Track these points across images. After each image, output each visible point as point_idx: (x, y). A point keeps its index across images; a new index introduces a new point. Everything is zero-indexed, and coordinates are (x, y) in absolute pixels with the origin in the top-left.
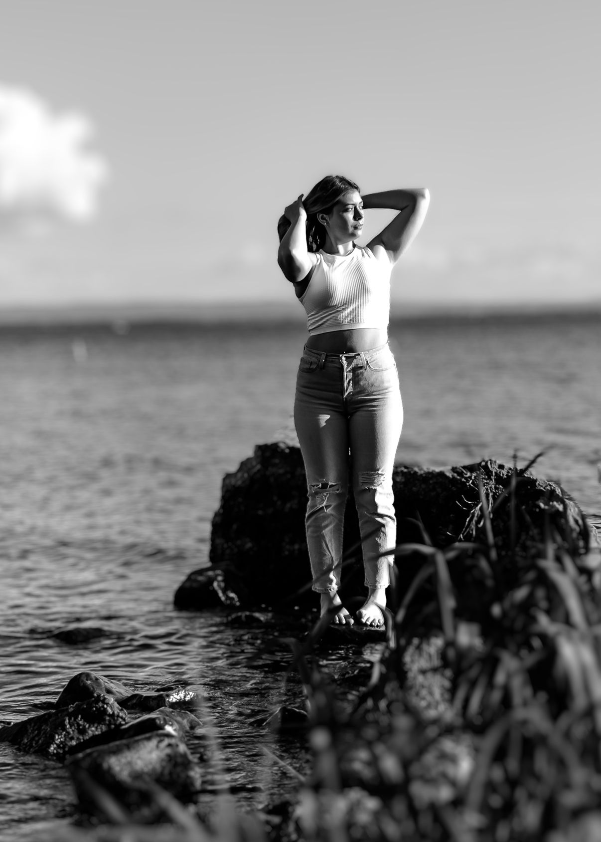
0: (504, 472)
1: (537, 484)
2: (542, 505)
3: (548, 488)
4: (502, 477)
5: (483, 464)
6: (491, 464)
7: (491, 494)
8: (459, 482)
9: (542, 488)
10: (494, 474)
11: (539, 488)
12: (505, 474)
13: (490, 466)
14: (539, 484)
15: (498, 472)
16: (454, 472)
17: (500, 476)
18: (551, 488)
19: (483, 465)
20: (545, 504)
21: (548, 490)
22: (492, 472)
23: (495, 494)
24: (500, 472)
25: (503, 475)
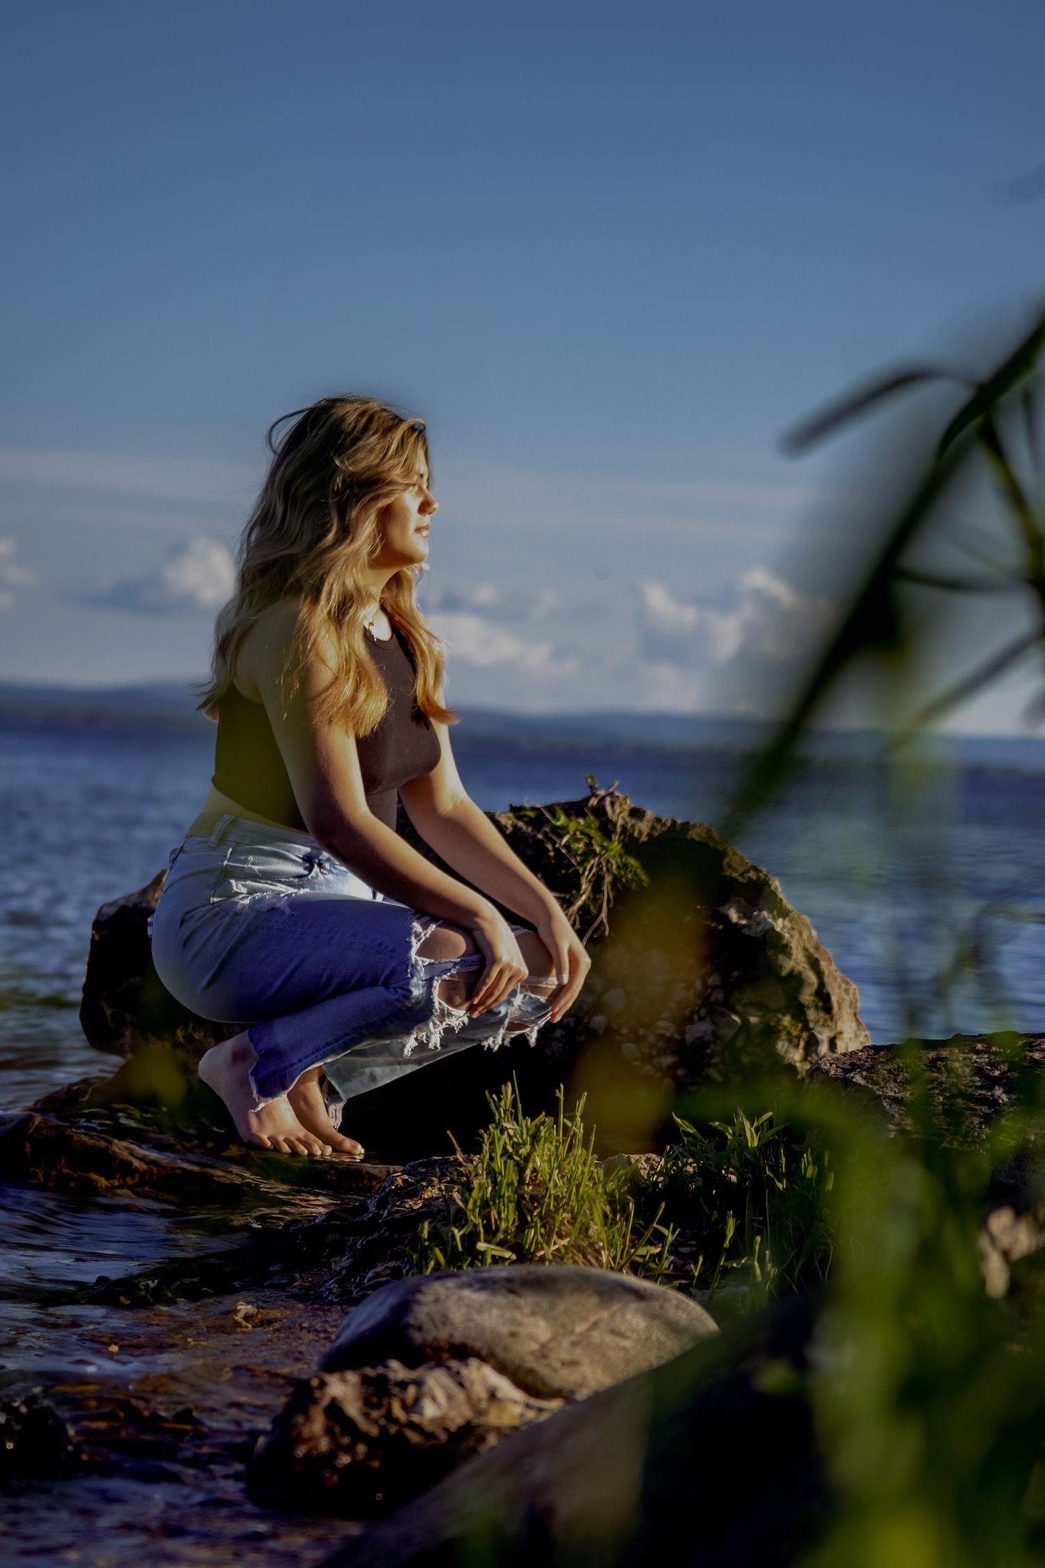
0: (644, 827)
1: (725, 863)
2: (734, 915)
3: (752, 875)
4: (637, 840)
5: (594, 802)
6: (612, 804)
7: (608, 879)
8: (531, 841)
9: (735, 875)
10: (619, 829)
11: (728, 872)
12: (645, 834)
13: (608, 808)
14: (730, 866)
15: (629, 826)
16: (519, 818)
17: (632, 835)
18: (759, 877)
19: (592, 806)
20: (744, 914)
21: (750, 879)
22: (615, 825)
23: (616, 880)
24: (633, 826)
25: (640, 833)
